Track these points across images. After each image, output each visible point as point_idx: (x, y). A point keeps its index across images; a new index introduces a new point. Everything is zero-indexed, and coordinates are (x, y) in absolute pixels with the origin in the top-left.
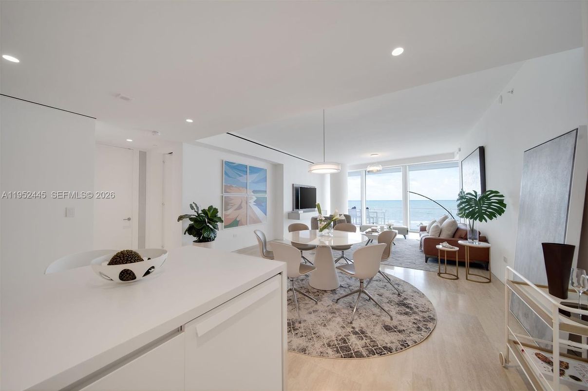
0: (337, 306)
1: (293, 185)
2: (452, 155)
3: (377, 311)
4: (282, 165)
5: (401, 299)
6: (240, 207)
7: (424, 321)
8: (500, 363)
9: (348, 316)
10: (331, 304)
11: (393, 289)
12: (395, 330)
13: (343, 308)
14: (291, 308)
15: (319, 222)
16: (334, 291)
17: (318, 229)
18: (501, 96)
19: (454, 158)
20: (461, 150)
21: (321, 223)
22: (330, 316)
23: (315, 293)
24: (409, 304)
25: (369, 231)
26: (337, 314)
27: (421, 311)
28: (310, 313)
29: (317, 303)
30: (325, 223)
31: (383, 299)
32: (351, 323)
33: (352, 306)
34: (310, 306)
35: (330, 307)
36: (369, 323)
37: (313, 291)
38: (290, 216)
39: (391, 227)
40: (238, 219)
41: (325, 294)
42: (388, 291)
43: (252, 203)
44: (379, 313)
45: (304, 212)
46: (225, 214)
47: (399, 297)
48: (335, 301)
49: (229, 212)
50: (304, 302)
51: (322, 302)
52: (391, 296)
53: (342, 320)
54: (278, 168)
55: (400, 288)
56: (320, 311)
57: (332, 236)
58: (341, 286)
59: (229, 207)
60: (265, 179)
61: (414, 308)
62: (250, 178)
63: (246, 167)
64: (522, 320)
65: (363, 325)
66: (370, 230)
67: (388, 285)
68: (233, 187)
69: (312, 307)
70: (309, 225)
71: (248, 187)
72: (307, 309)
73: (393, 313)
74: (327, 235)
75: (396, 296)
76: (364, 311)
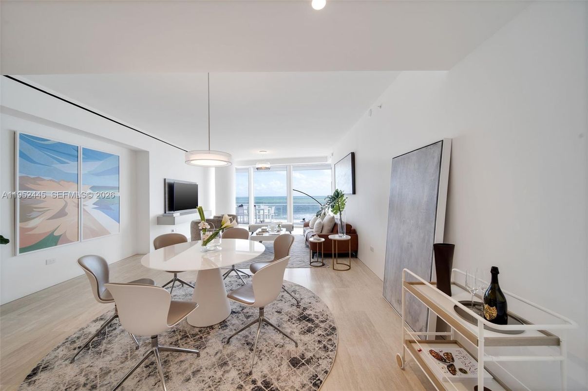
0: (230, 349)
1: (165, 179)
2: (326, 158)
3: (278, 338)
4: (147, 153)
5: (301, 311)
6: (62, 213)
7: (328, 335)
8: (397, 365)
9: (245, 362)
10: (221, 348)
11: (291, 298)
12: (303, 361)
13: (238, 349)
14: (153, 383)
15: (202, 232)
16: (223, 324)
17: (200, 240)
18: (371, 110)
19: (326, 161)
20: (334, 154)
21: (204, 234)
22: (220, 373)
23: (197, 334)
24: (309, 315)
25: (260, 232)
26: (230, 363)
27: (322, 321)
28: (188, 380)
29: (198, 355)
30: (211, 233)
31: (283, 317)
32: (251, 373)
33: (250, 341)
34: (187, 365)
35: (219, 355)
36: (273, 362)
37: (193, 332)
38: (159, 221)
39: (280, 226)
40: (56, 234)
41: (212, 332)
42: (287, 303)
43: (89, 205)
44: (282, 341)
45: (181, 214)
46: (21, 228)
47: (298, 309)
48: (226, 340)
49: (31, 224)
50: (177, 360)
51: (205, 350)
52: (290, 309)
53: (237, 373)
54: (139, 157)
55: (297, 296)
56: (204, 368)
57: (221, 248)
58: (233, 312)
59: (34, 214)
60: (117, 170)
61: (315, 319)
62: (86, 168)
63: (76, 149)
64: (395, 305)
65: (266, 371)
66: (260, 230)
67: (285, 294)
68: (44, 180)
69: (191, 365)
70: (188, 235)
71: (81, 181)
72: (182, 373)
73: (296, 336)
74: (213, 248)
75: (295, 307)
76: (265, 343)
